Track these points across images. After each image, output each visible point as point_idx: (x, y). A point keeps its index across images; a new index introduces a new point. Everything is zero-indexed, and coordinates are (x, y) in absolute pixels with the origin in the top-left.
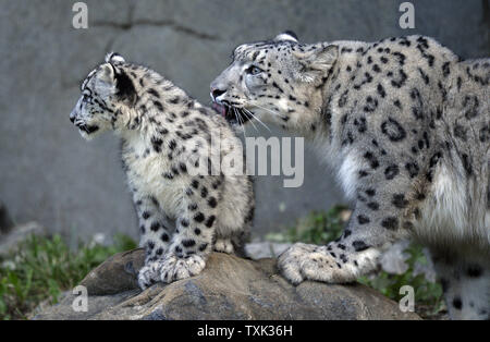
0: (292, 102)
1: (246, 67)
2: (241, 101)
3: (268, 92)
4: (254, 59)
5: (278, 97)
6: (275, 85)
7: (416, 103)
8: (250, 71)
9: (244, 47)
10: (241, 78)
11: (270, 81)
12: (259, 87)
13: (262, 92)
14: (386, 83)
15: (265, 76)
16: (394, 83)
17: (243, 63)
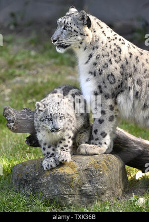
0: (82, 36)
1: (63, 27)
2: (63, 41)
3: (73, 35)
4: (65, 23)
5: (77, 36)
6: (75, 31)
7: (121, 70)
8: (64, 29)
9: (60, 20)
10: (62, 33)
11: (73, 30)
12: (69, 34)
13: (71, 36)
14: (113, 60)
15: (70, 29)
16: (116, 61)
17: (61, 27)
